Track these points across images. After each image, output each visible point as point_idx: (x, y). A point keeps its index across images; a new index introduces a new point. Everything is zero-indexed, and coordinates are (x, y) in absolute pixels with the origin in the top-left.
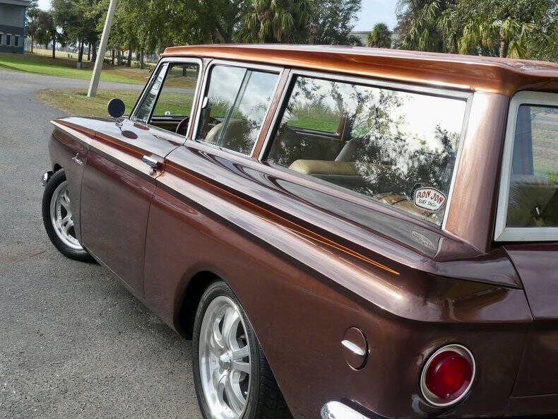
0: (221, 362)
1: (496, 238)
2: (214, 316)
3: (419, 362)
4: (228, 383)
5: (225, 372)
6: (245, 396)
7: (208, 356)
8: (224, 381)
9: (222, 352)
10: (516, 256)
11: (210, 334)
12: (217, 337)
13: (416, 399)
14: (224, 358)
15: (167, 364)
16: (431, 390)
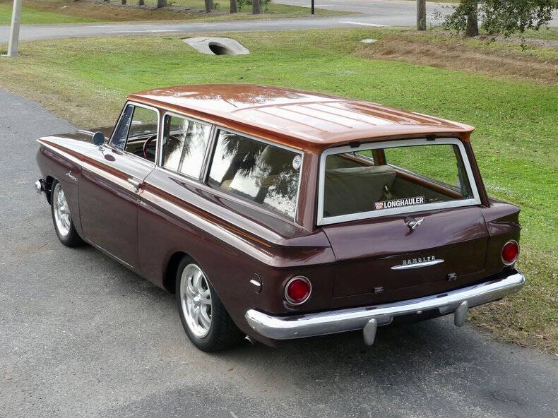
0: (194, 302)
1: (318, 225)
2: (188, 276)
3: (284, 285)
4: (200, 313)
5: (198, 307)
6: (210, 318)
7: (186, 300)
8: (197, 312)
9: (194, 296)
10: (327, 231)
11: (186, 286)
12: (190, 288)
13: (285, 302)
14: (197, 299)
15: (160, 311)
16: (290, 296)
